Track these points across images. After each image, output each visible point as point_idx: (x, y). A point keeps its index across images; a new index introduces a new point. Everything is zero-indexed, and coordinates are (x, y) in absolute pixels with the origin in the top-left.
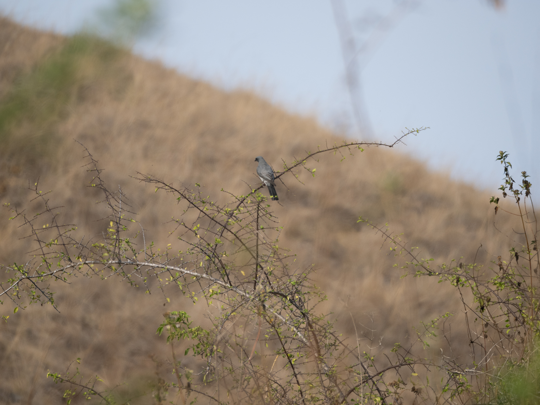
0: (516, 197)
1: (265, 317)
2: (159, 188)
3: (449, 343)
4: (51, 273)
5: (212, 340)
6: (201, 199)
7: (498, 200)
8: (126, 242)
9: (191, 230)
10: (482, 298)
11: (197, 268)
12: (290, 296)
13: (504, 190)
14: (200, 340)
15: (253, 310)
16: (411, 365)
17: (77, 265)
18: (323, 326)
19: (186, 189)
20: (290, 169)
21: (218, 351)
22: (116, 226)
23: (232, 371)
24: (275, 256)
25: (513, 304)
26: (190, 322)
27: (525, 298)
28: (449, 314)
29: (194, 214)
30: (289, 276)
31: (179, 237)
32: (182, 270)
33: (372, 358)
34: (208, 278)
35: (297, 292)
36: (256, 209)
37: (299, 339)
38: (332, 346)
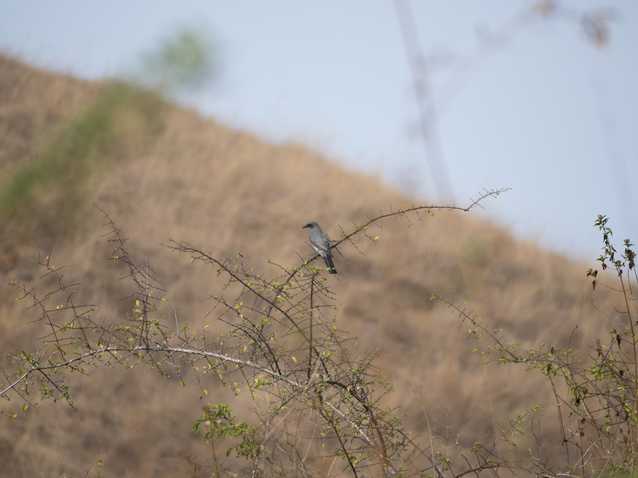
0: (617, 269)
1: (321, 411)
2: (195, 258)
3: (538, 443)
4: (66, 363)
5: (259, 438)
6: (244, 272)
7: (596, 272)
8: (155, 324)
9: (233, 309)
10: (577, 390)
11: (240, 354)
12: (351, 386)
13: (603, 261)
14: (244, 438)
15: (307, 403)
16: (493, 468)
17: (98, 352)
18: (390, 422)
19: (228, 259)
20: (348, 237)
21: (266, 452)
22: (143, 306)
23: (282, 474)
24: (333, 339)
25: (615, 397)
26: (232, 417)
27: (629, 389)
28: (539, 408)
29: (237, 289)
30: (349, 363)
31: (218, 317)
32: (222, 356)
33: (448, 460)
34: (253, 365)
35: (359, 381)
36: (309, 283)
37: (361, 438)
38: (400, 445)
